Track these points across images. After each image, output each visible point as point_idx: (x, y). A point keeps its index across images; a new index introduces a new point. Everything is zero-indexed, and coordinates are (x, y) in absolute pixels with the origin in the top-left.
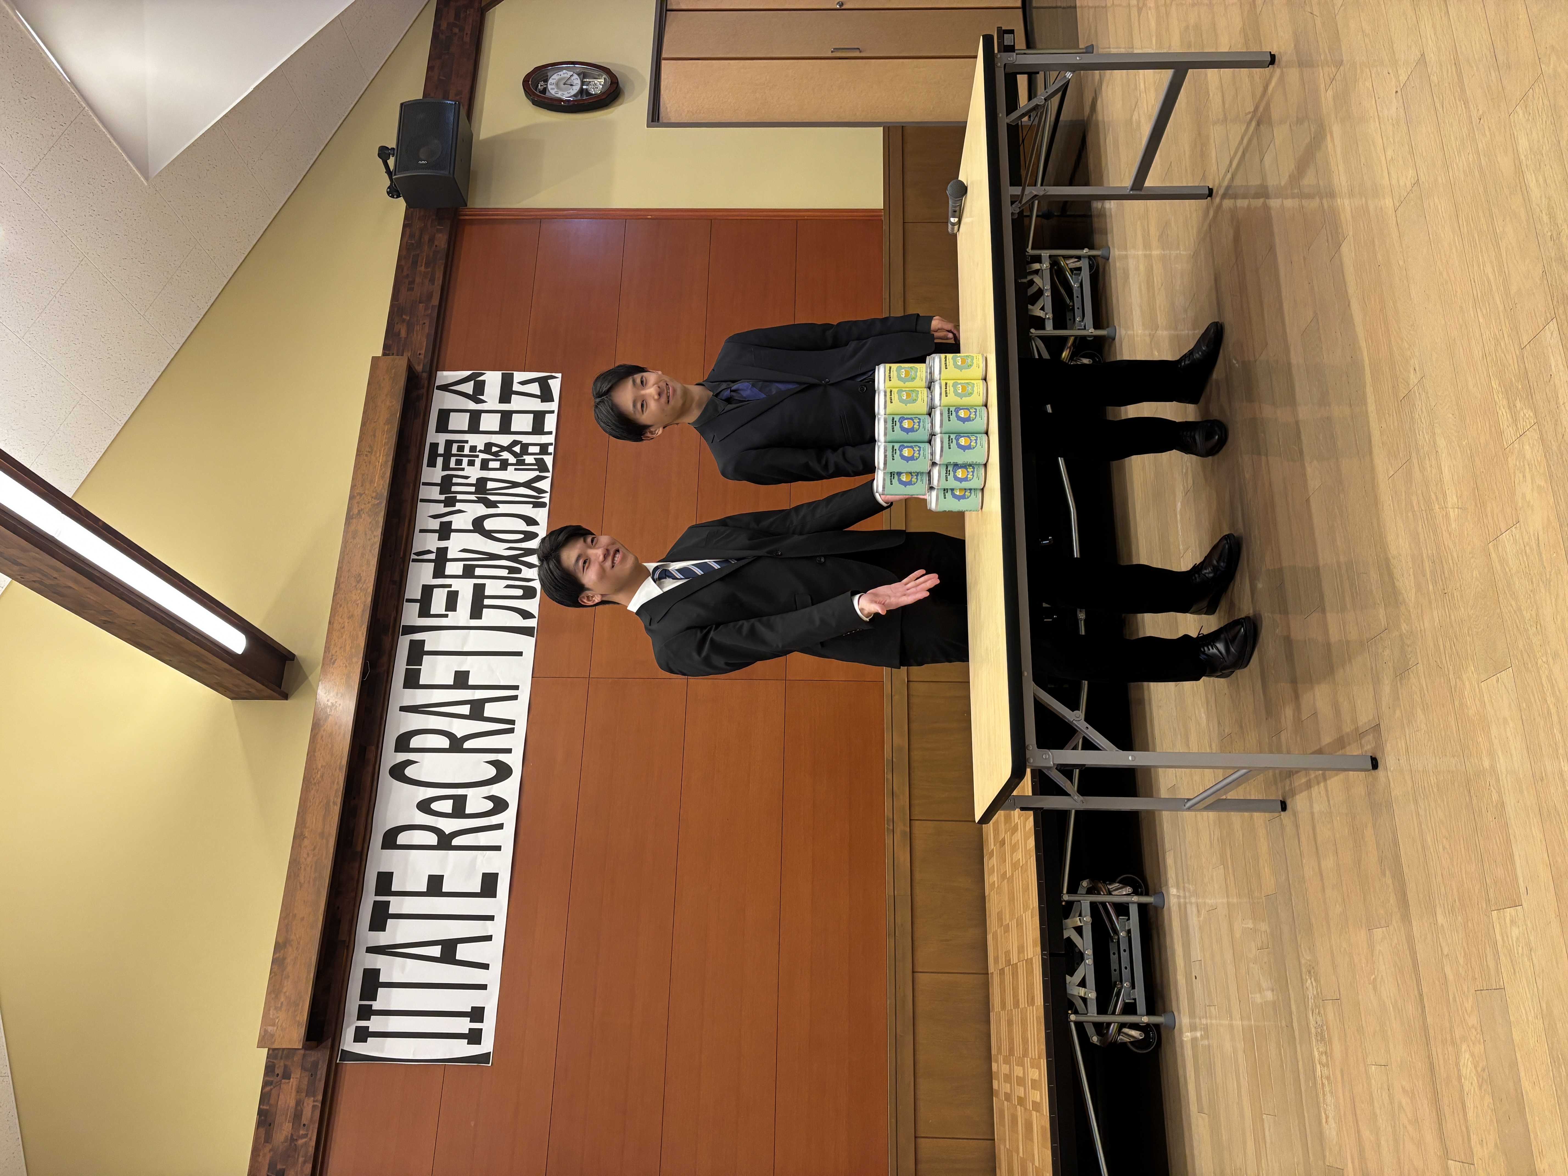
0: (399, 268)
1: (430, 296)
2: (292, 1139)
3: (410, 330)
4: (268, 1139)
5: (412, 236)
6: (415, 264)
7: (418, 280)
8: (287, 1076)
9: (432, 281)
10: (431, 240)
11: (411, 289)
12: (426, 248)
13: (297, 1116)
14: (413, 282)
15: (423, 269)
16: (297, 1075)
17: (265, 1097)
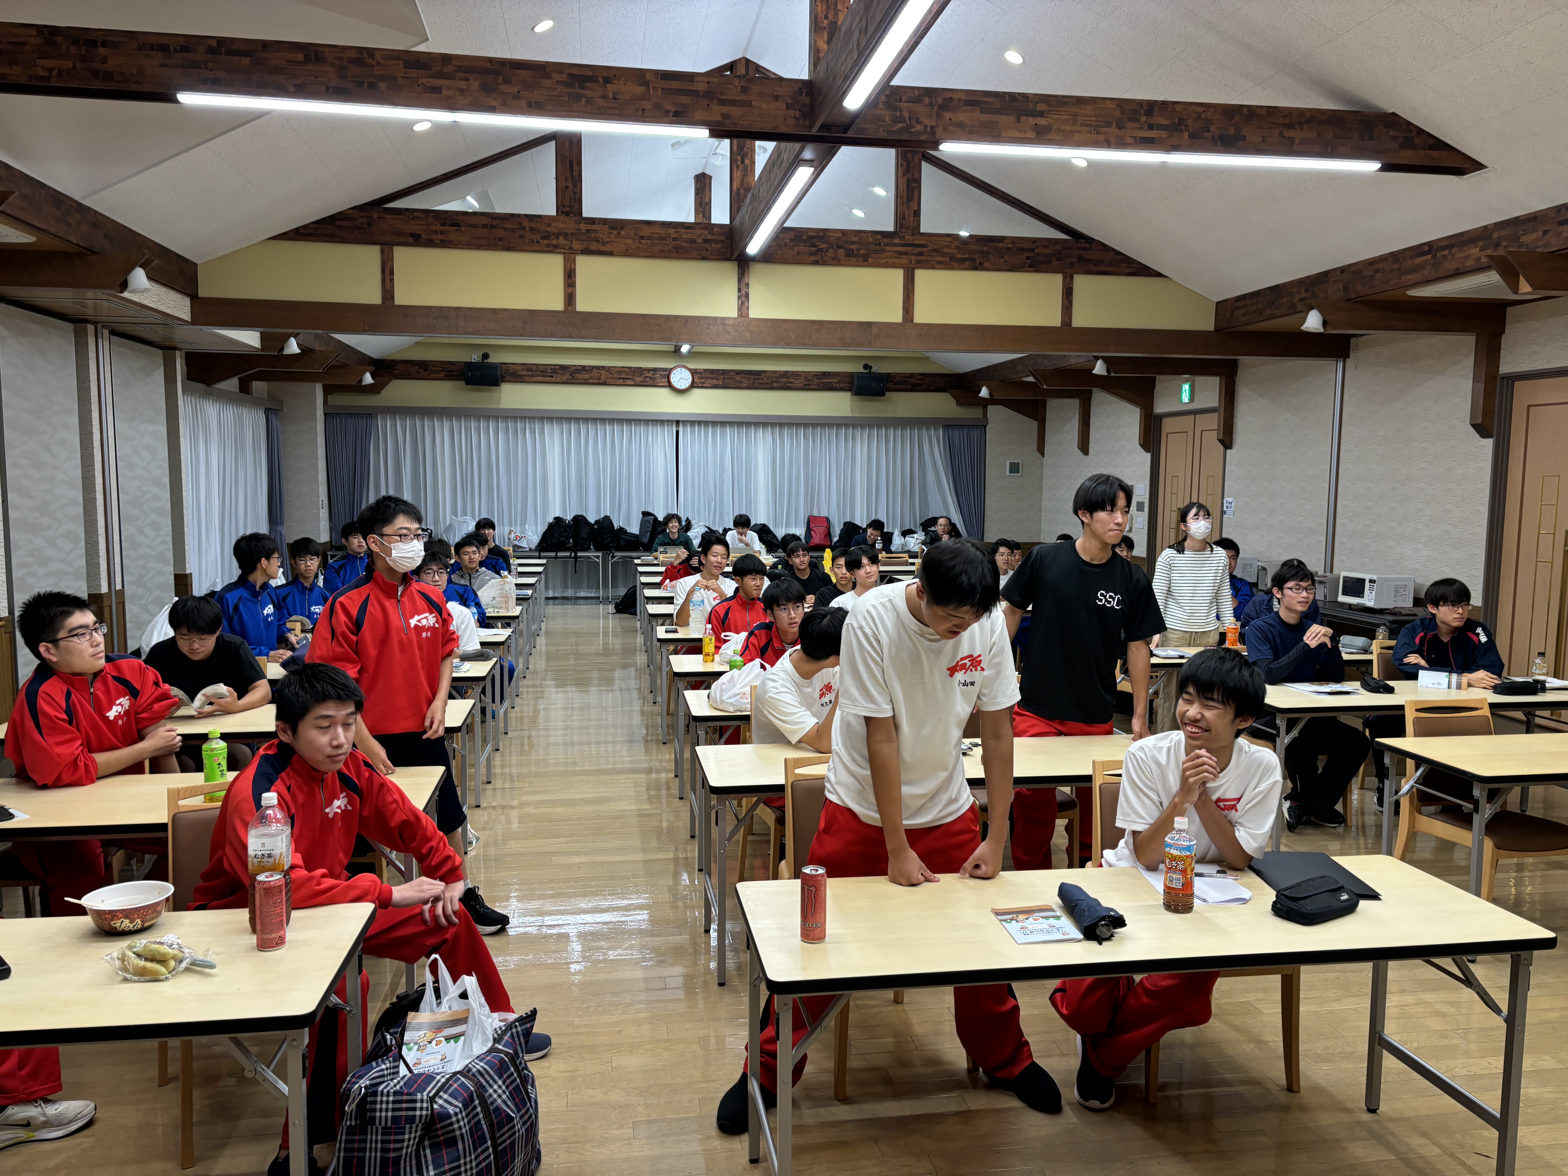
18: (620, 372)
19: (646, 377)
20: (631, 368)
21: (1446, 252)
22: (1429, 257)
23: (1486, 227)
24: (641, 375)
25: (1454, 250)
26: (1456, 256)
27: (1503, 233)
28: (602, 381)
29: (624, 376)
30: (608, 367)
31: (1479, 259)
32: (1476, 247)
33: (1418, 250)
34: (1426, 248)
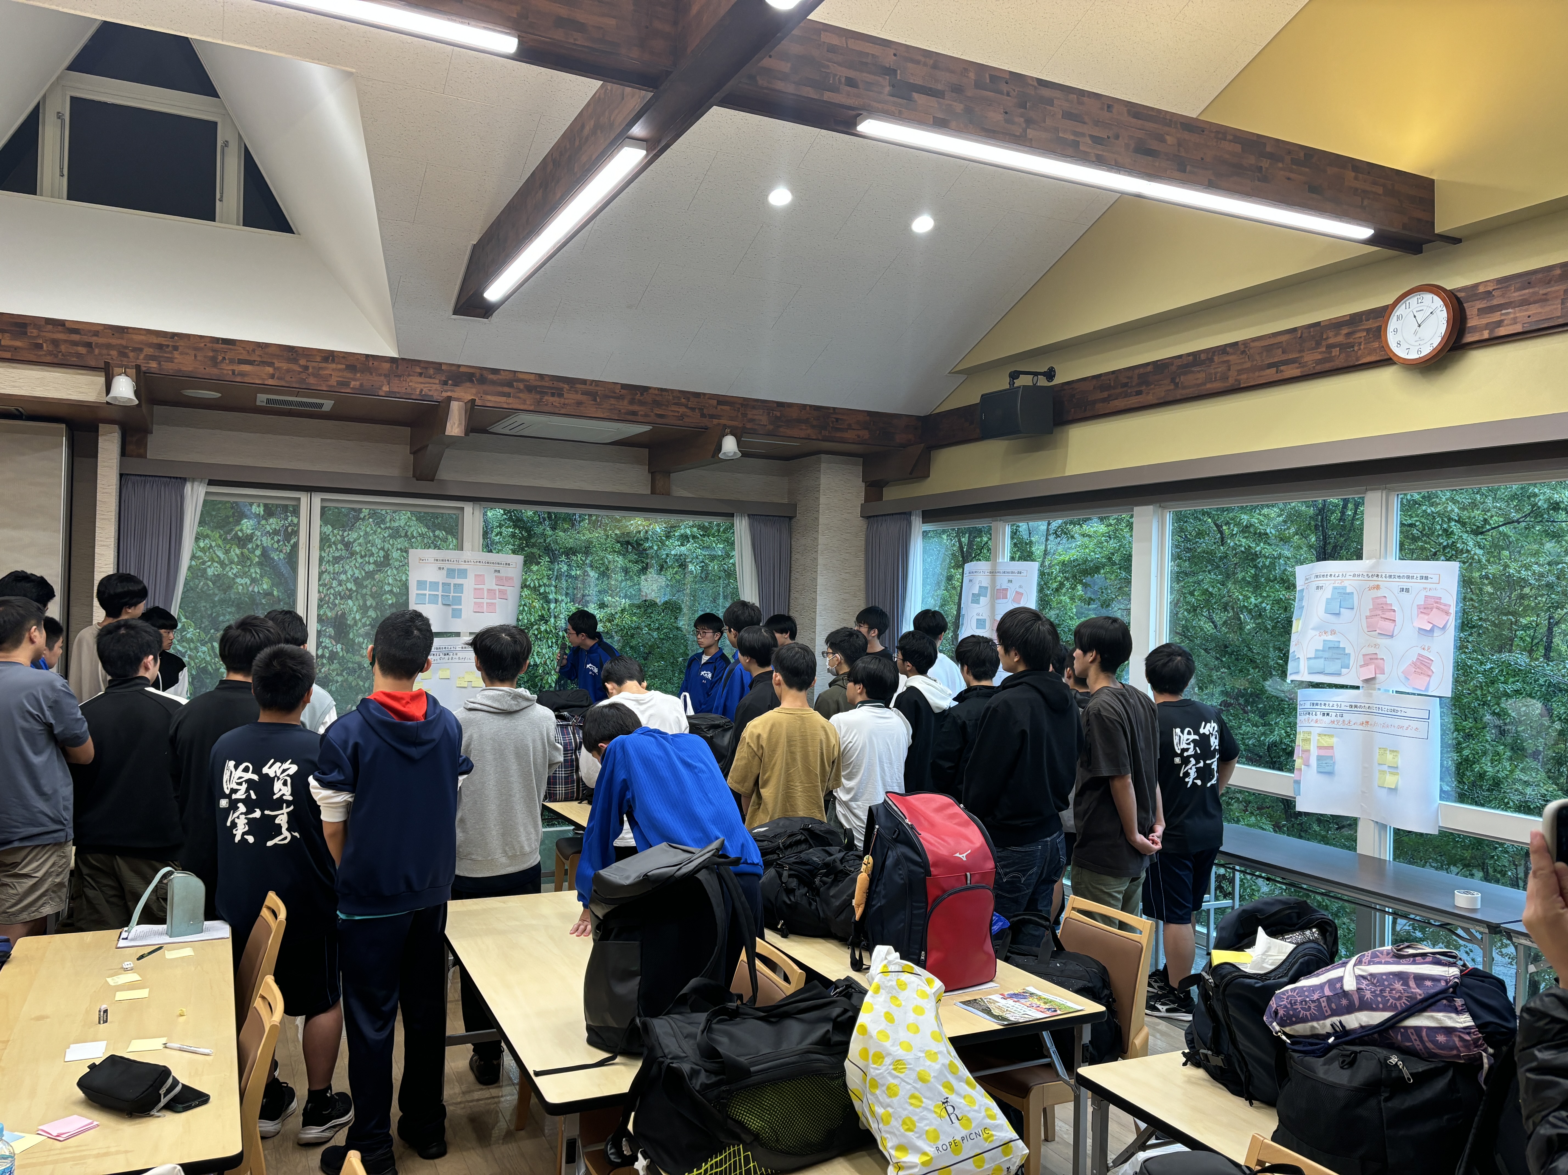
18: (1269, 349)
19: (1330, 347)
20: (1294, 330)
24: (1318, 344)
28: (1231, 381)
29: (1278, 356)
30: (1245, 343)
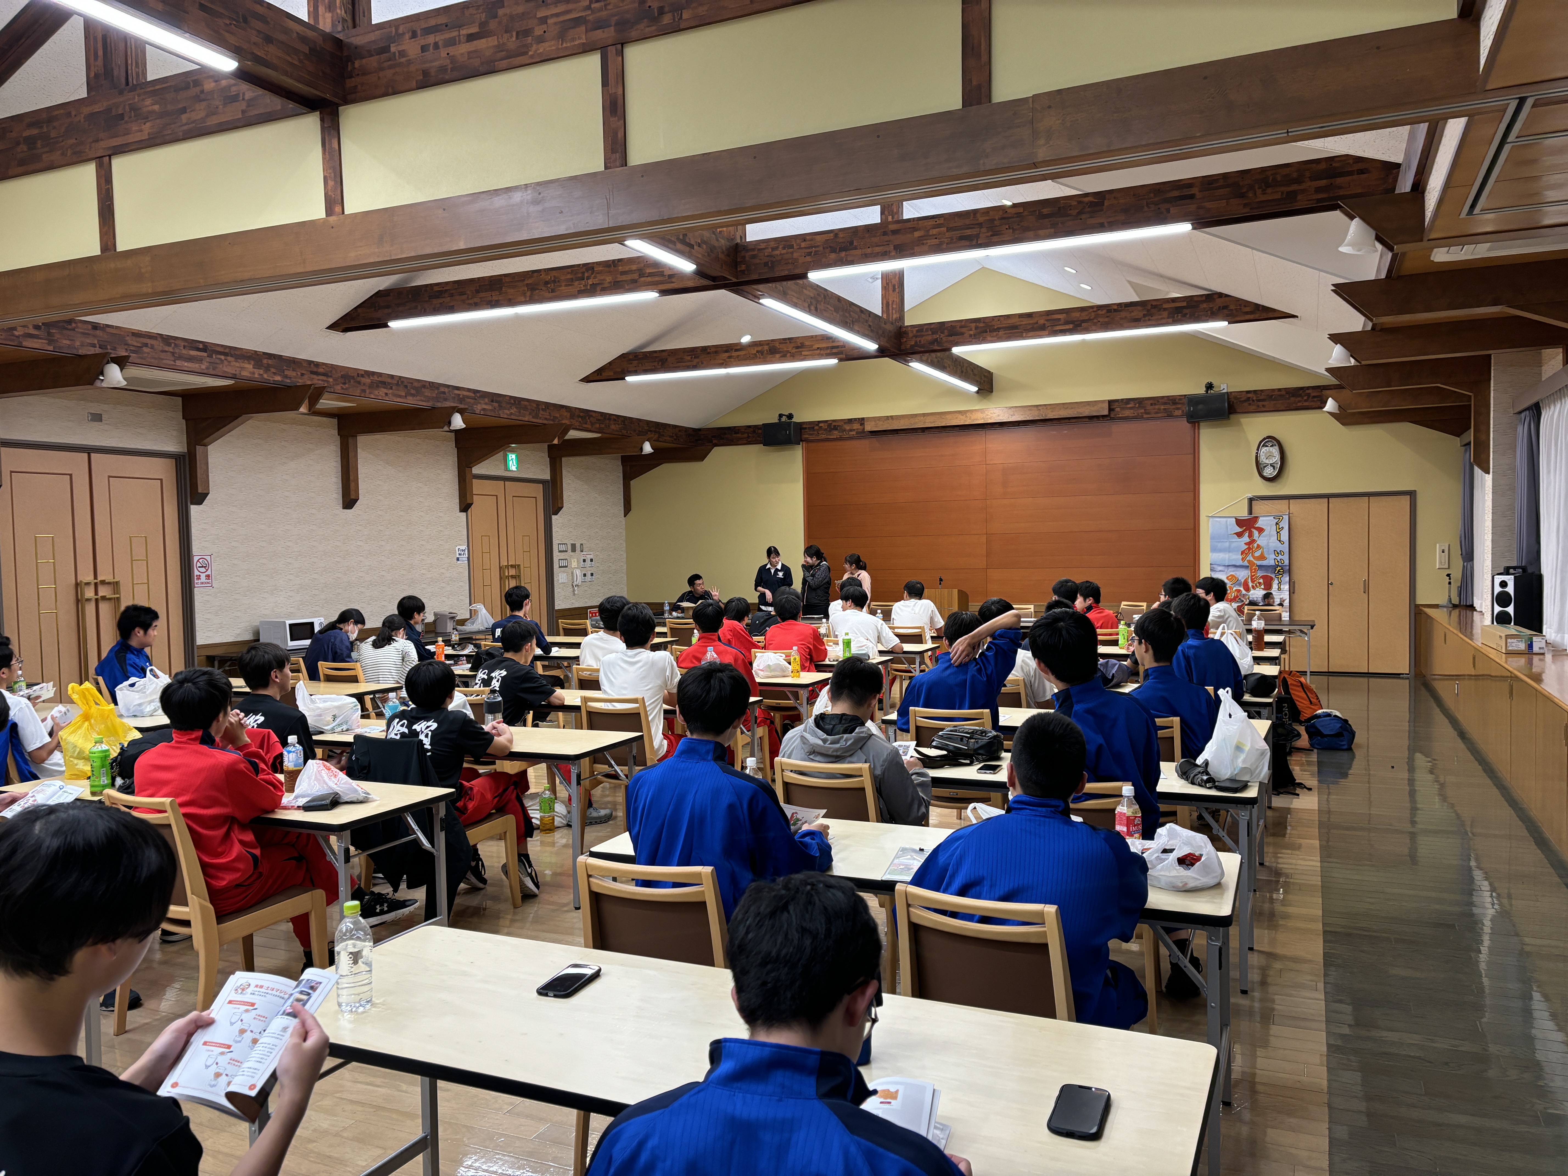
0: (1163, 397)
1: (1149, 413)
2: (845, 430)
3: (1131, 408)
4: (845, 423)
5: (1180, 399)
6: (1165, 404)
7: (1157, 407)
8: (861, 424)
9: (1156, 413)
10: (1178, 409)
11: (1151, 404)
12: (1174, 407)
13: (851, 430)
14: (1155, 404)
15: (1162, 407)
16: (861, 427)
17: (855, 419)
21: (223, 357)
22: (205, 354)
23: (256, 352)
25: (229, 358)
26: (232, 364)
27: (270, 362)
31: (254, 373)
32: (250, 364)
33: (193, 344)
34: (201, 346)
